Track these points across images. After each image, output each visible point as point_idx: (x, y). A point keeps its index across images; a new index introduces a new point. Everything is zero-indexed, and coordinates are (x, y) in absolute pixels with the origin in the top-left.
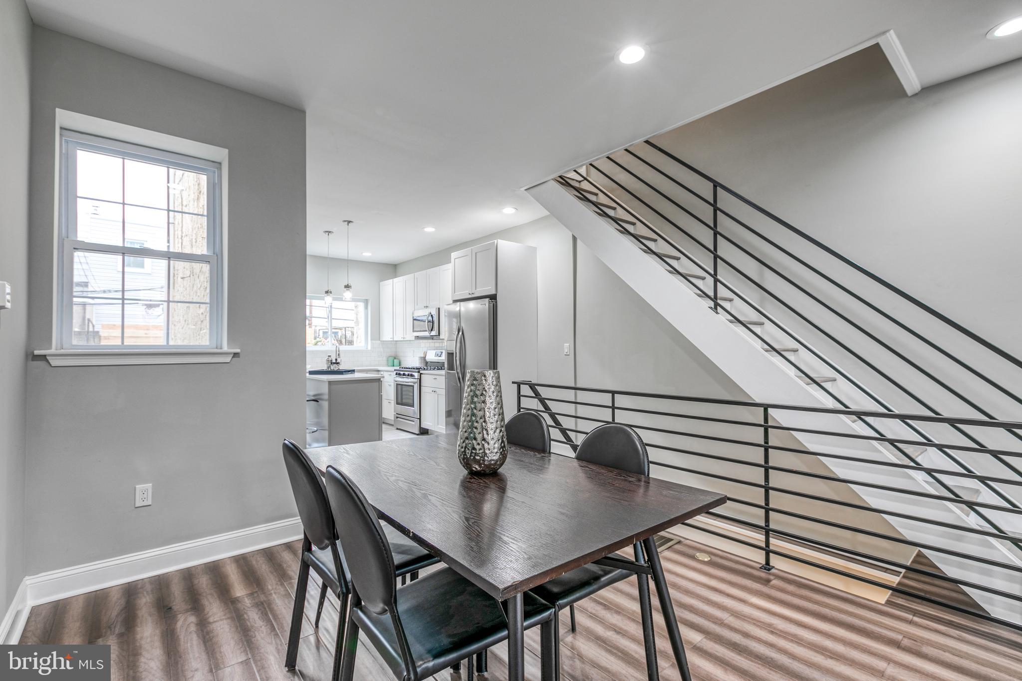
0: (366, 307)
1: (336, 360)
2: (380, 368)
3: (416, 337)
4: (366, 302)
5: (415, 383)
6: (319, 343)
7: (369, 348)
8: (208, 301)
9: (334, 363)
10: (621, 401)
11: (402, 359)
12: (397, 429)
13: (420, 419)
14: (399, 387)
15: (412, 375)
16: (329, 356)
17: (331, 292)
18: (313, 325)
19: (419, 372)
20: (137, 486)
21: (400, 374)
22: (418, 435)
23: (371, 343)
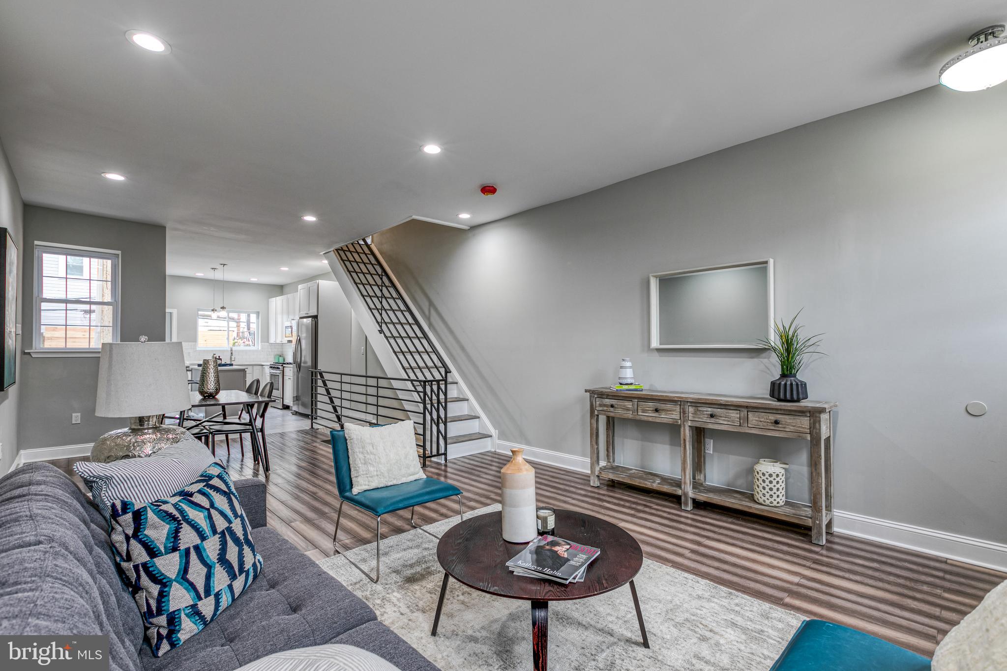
0: (258, 317)
1: (219, 357)
2: (263, 364)
3: (288, 341)
4: (258, 313)
5: (279, 373)
6: (237, 344)
7: (260, 349)
8: (111, 325)
9: (218, 359)
10: (346, 379)
11: (286, 357)
12: (272, 407)
13: (283, 398)
14: (273, 377)
15: (278, 368)
16: (215, 354)
17: (216, 310)
18: (241, 326)
19: (282, 366)
20: (73, 414)
21: (272, 367)
22: (281, 409)
23: (261, 344)
